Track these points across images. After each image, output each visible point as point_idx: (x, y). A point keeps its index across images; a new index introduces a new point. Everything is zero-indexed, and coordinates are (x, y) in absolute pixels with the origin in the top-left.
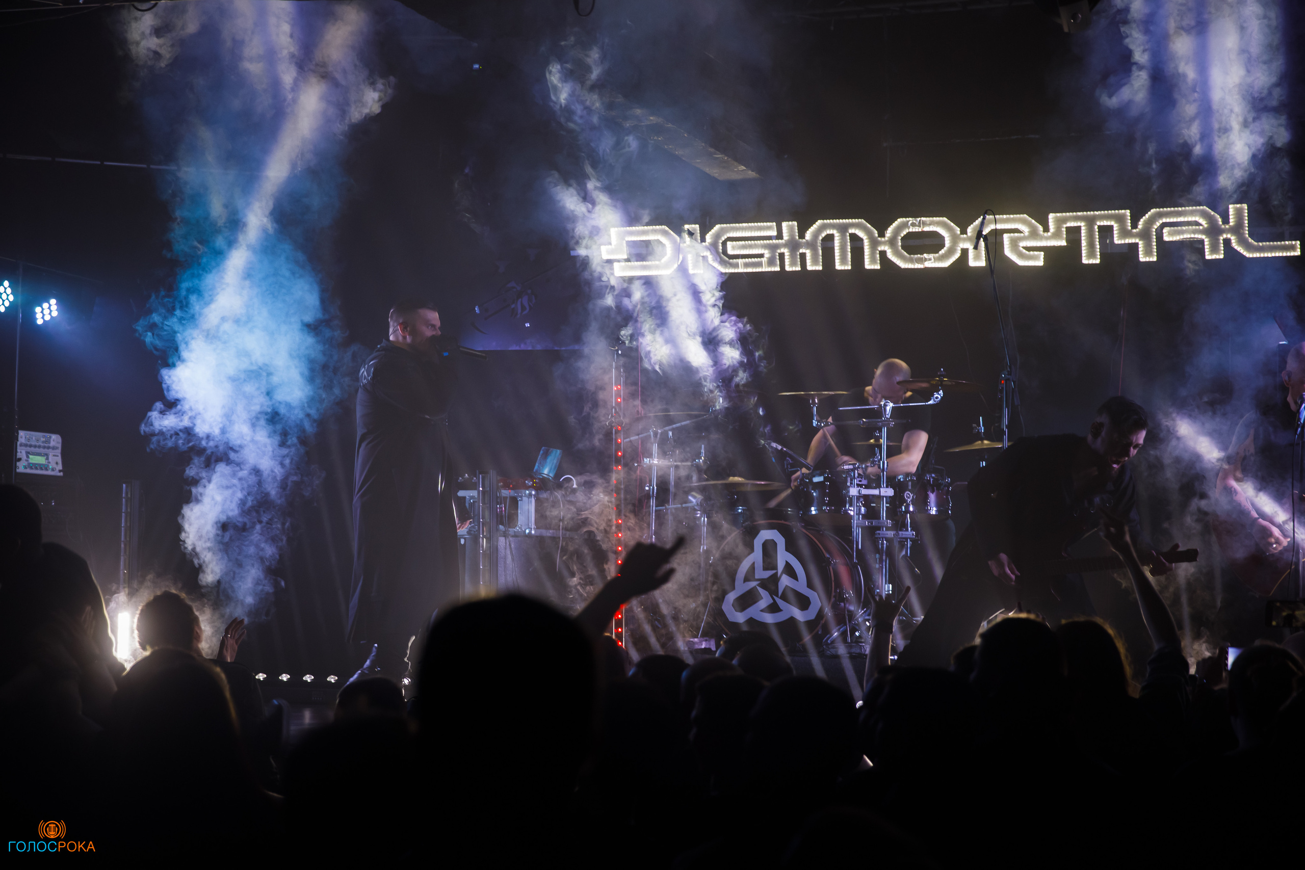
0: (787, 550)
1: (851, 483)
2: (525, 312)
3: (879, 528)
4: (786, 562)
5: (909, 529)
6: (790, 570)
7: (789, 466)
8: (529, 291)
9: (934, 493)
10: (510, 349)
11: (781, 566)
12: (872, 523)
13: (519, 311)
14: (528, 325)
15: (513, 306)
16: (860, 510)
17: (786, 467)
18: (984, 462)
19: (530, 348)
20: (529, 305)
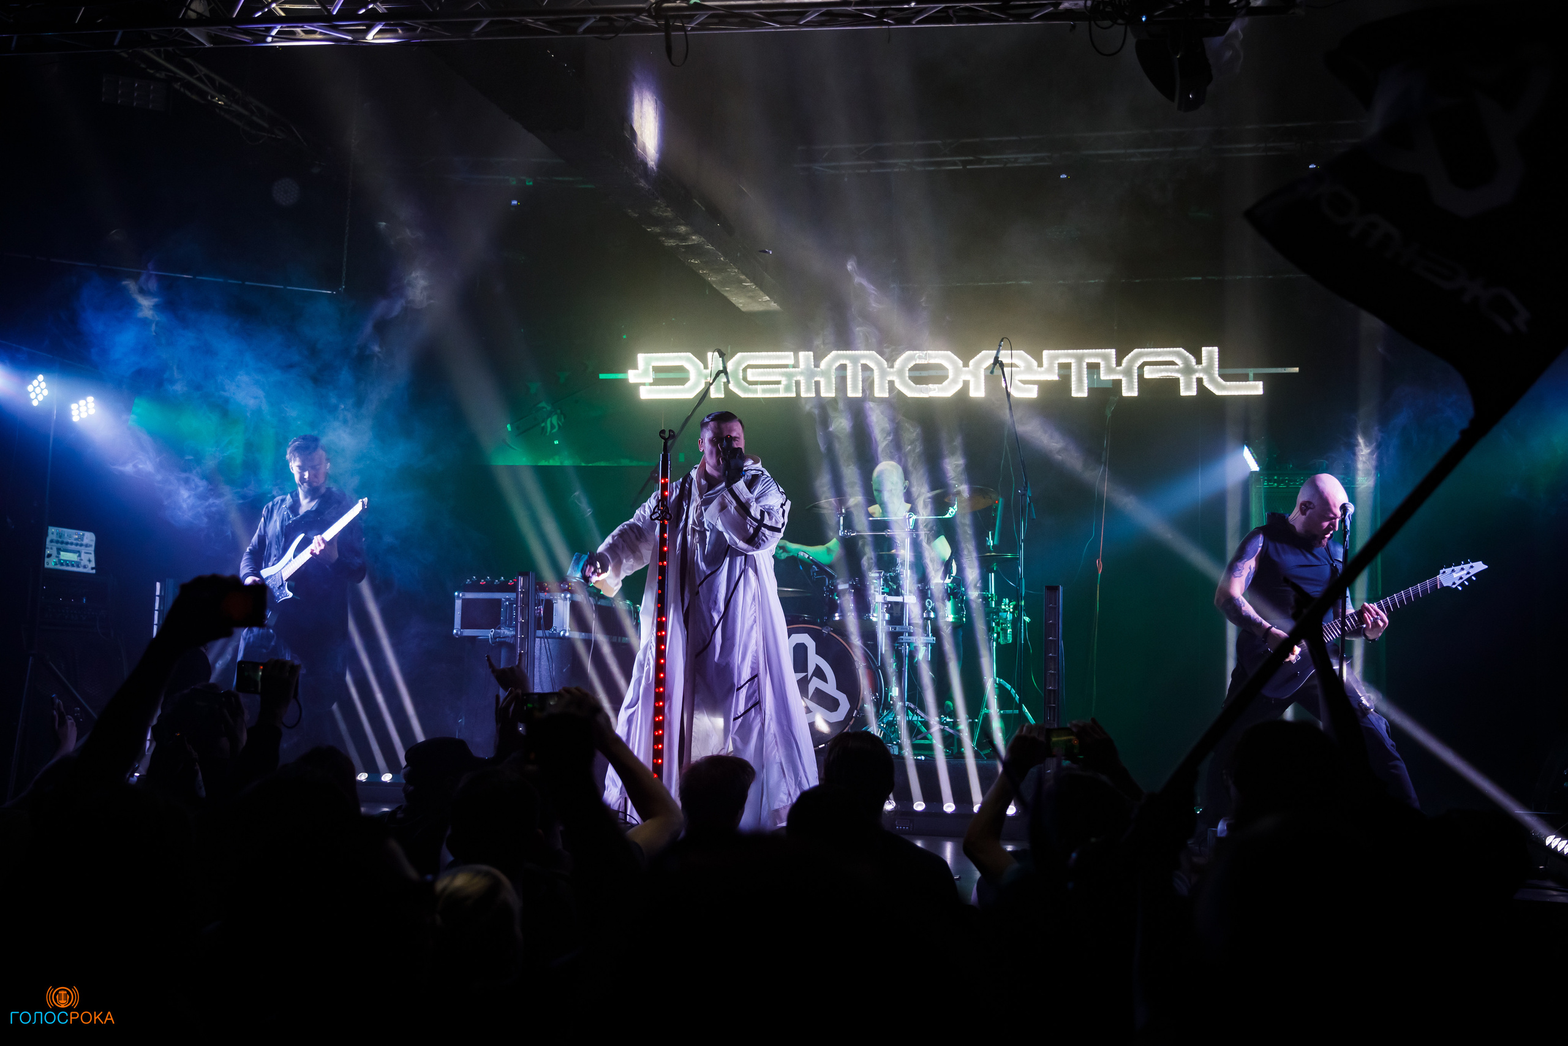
0: (817, 653)
1: (875, 591)
2: (555, 430)
3: (902, 634)
4: (816, 664)
5: (930, 635)
6: (819, 673)
7: (815, 574)
8: (559, 411)
9: (950, 601)
10: (539, 464)
11: (811, 668)
12: (895, 629)
13: (549, 429)
14: (556, 442)
15: (543, 425)
16: (884, 616)
17: (812, 574)
18: (993, 574)
19: (558, 464)
20: (558, 424)
